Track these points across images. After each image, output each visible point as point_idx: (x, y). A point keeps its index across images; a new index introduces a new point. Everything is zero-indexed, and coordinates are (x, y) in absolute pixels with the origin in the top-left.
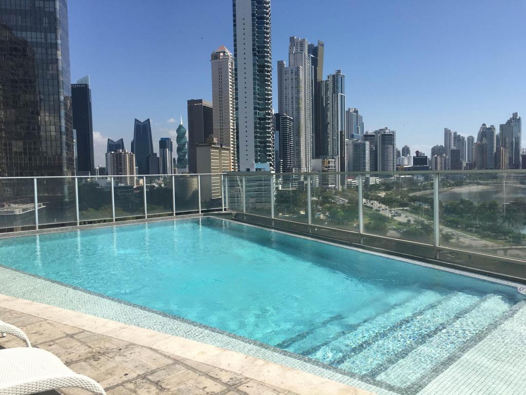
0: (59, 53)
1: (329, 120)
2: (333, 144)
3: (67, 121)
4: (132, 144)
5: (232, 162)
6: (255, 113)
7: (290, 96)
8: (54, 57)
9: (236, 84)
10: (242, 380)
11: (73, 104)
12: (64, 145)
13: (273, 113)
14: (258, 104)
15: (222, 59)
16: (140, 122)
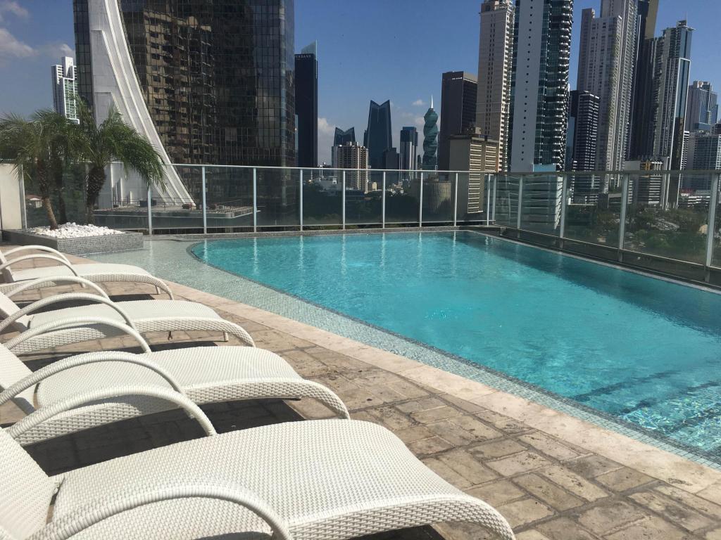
0: (282, 11)
1: (660, 100)
2: (662, 138)
3: (288, 102)
4: (366, 134)
5: (500, 163)
6: (541, 91)
7: (598, 63)
8: (275, 17)
9: (515, 47)
10: (525, 429)
11: (295, 81)
12: (284, 134)
13: (569, 91)
14: (546, 76)
15: (497, 10)
16: (378, 105)
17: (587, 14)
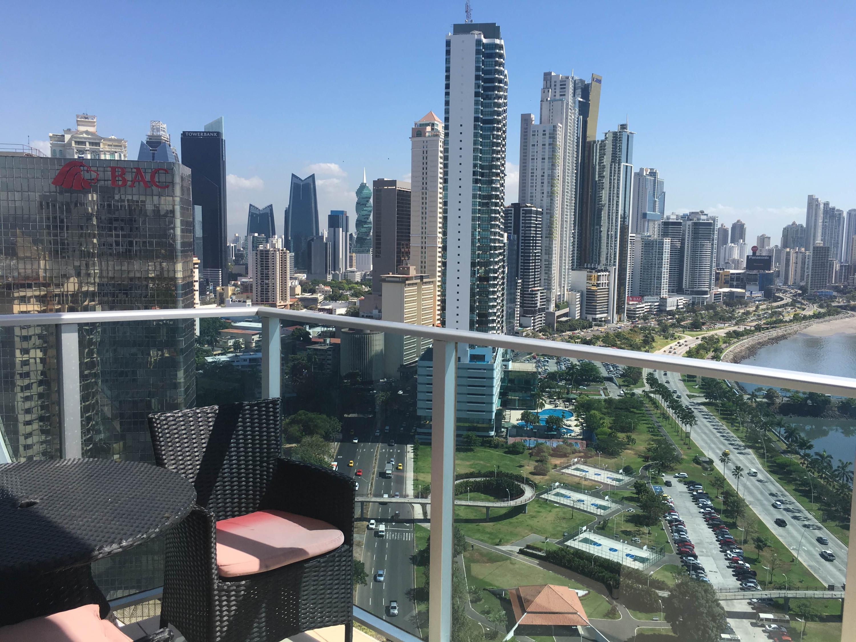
4: (287, 212)
7: (539, 173)
15: (429, 136)
16: (300, 179)
17: (526, 119)
